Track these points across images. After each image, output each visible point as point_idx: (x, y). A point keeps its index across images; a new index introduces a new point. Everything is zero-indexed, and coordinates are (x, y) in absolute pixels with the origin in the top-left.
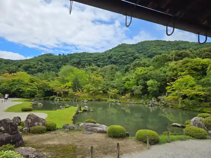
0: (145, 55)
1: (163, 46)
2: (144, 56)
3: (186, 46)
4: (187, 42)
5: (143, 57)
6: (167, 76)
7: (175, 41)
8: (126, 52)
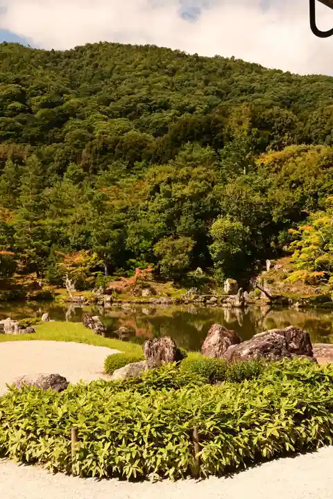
0: (107, 102)
1: (174, 72)
2: (102, 108)
3: (252, 81)
4: (256, 68)
5: (99, 115)
6: (274, 203)
7: (217, 57)
8: (27, 86)
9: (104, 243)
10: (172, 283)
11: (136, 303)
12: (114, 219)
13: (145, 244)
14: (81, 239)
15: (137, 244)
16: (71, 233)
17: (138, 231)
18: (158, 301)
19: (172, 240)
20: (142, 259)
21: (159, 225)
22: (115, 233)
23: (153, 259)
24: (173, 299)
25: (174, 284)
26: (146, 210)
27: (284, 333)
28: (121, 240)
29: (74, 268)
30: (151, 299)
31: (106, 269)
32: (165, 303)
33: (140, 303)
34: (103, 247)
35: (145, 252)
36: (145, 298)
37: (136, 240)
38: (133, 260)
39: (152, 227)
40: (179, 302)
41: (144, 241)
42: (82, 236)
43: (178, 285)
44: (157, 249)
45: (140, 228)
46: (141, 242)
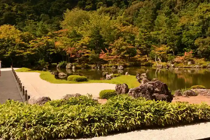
9: (173, 41)
10: (204, 59)
11: (184, 67)
12: (176, 30)
13: (191, 41)
14: (165, 40)
15: (187, 41)
16: (161, 38)
17: (187, 35)
18: (194, 67)
19: (202, 39)
20: (189, 48)
21: (198, 32)
22: (177, 37)
23: (194, 47)
24: (202, 66)
25: (205, 59)
26: (193, 25)
27: (153, 84)
28: (180, 39)
29: (160, 52)
30: (191, 66)
31: (173, 53)
32: (197, 68)
33: (186, 67)
34: (172, 43)
35: (190, 45)
36: (189, 65)
37: (186, 39)
38: (185, 49)
39: (194, 33)
40: (204, 67)
41: (190, 40)
42: (165, 38)
43: (206, 59)
44: (196, 43)
45: (188, 34)
46: (188, 40)
